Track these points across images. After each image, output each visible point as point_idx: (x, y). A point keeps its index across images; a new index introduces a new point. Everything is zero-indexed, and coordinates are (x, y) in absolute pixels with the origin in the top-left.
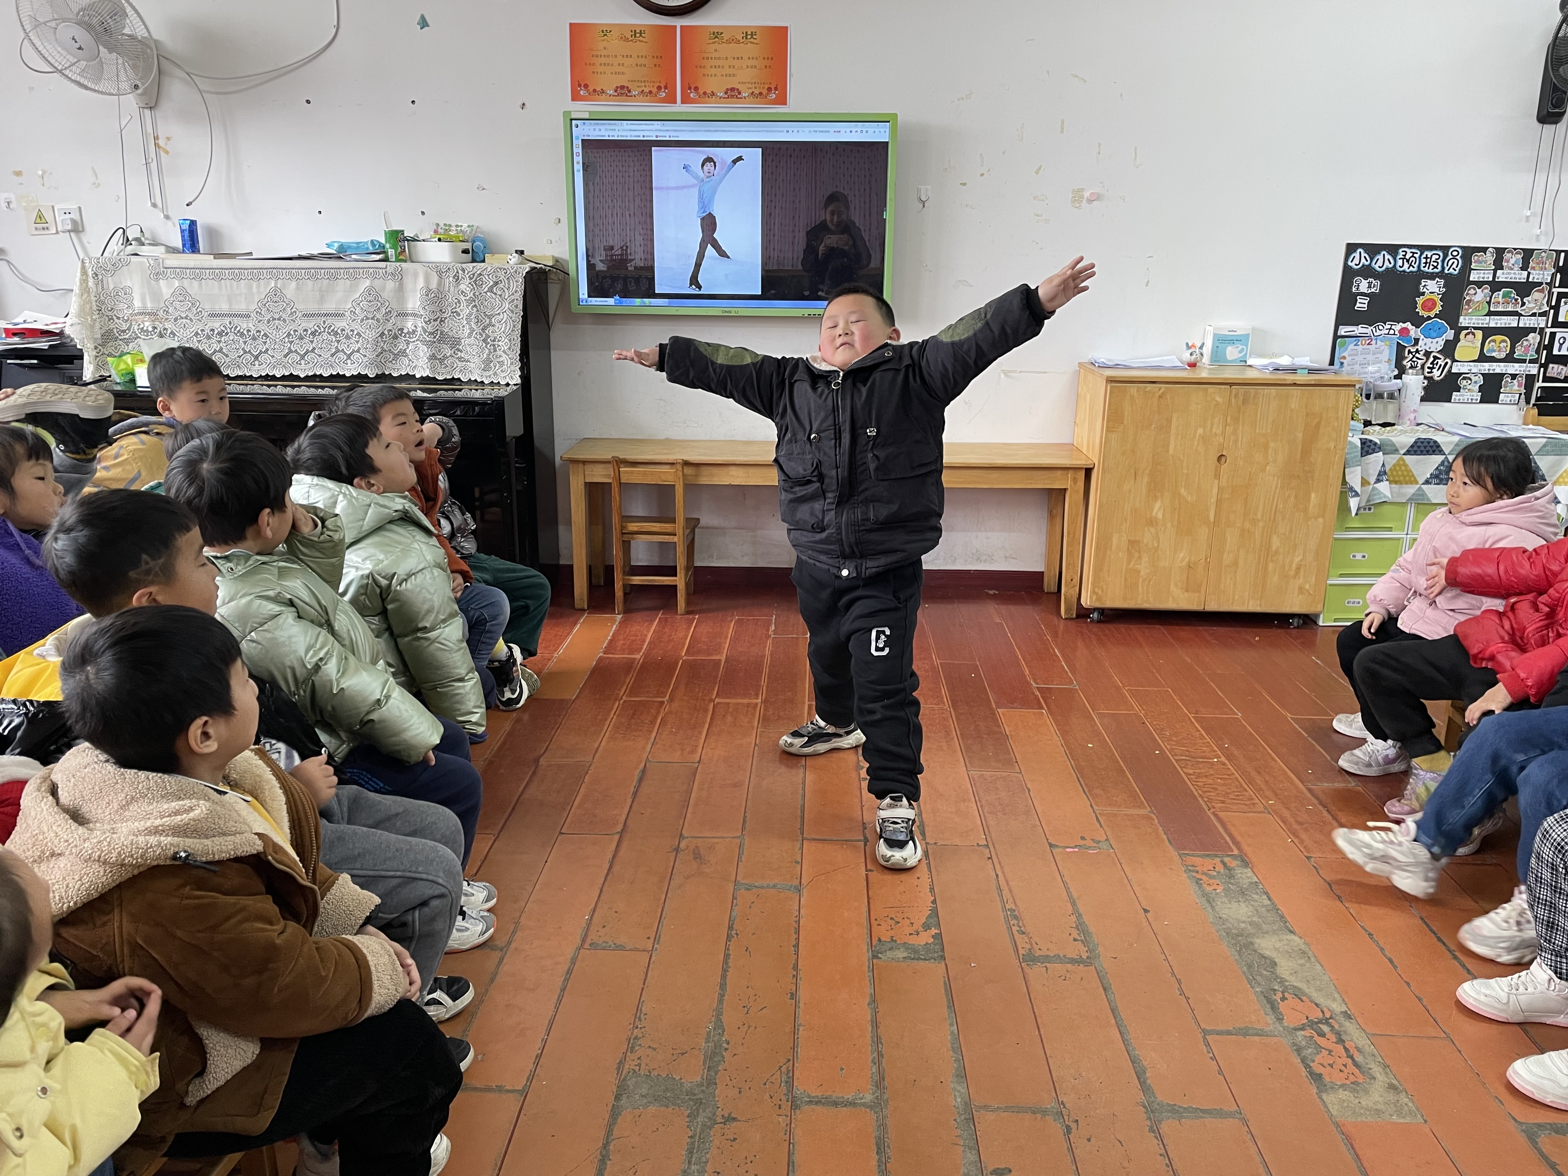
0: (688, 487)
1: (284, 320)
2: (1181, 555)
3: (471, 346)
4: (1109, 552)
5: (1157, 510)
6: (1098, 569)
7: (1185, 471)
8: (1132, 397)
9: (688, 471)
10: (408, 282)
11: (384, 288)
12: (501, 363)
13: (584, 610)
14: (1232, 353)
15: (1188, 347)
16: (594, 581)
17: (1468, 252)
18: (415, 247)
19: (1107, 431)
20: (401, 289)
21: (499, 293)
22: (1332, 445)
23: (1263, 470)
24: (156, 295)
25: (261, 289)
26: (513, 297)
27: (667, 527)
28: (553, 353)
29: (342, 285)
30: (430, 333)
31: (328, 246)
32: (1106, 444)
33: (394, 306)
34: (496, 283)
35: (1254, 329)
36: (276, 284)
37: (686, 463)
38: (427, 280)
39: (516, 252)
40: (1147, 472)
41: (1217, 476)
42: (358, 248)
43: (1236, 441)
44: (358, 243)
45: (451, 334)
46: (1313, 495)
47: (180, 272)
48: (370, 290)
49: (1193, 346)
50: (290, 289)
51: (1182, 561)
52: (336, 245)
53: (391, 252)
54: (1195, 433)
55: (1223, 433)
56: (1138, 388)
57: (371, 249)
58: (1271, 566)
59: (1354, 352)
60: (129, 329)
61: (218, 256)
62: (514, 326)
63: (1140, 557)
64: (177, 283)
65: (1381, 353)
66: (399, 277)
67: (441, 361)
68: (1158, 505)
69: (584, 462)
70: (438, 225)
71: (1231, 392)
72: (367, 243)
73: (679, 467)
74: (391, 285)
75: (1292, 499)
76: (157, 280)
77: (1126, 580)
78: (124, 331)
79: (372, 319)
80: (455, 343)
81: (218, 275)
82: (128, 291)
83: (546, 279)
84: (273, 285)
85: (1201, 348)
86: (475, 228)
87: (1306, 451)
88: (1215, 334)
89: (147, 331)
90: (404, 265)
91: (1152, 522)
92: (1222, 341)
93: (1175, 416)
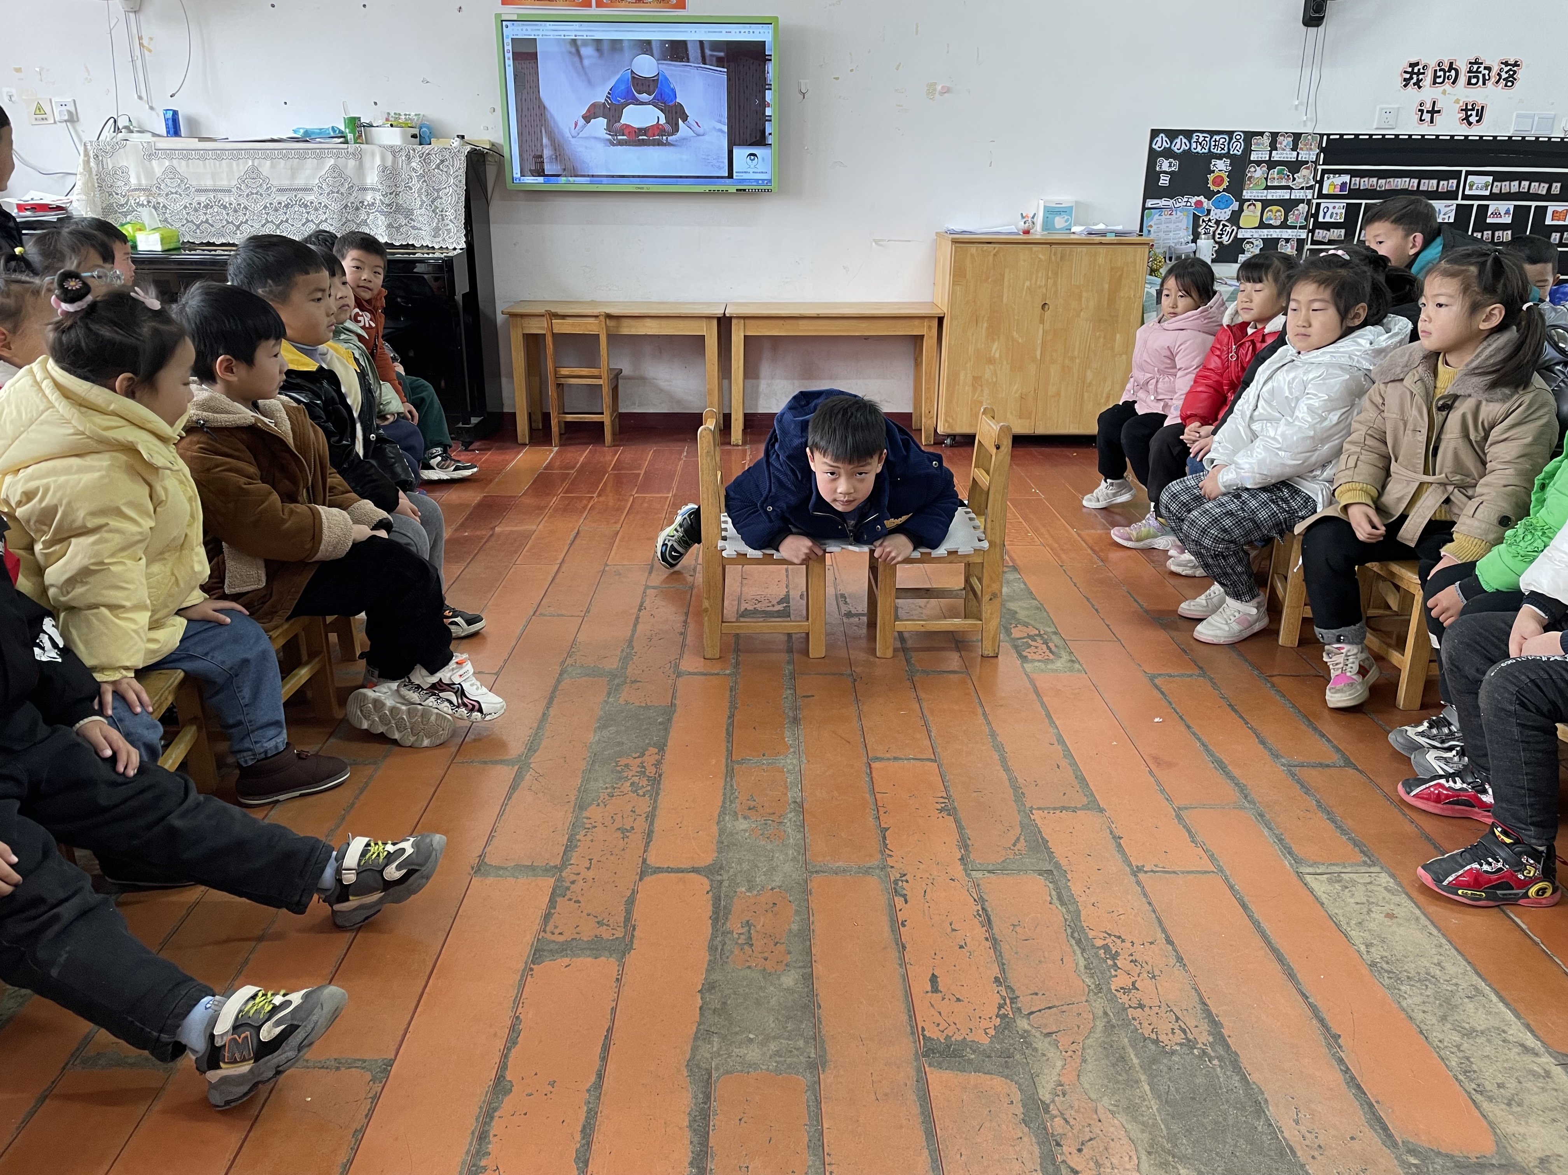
0: (609, 336)
1: (261, 195)
2: (1015, 387)
3: (421, 215)
4: (957, 387)
5: (996, 350)
6: (949, 401)
7: (1016, 318)
8: (972, 255)
9: (611, 323)
10: (367, 160)
11: (346, 166)
12: (449, 231)
13: (526, 445)
14: (1059, 222)
15: (1023, 217)
16: (533, 425)
17: (1249, 136)
18: (370, 131)
19: (953, 284)
20: (361, 166)
21: (445, 170)
22: (1132, 294)
23: (1078, 316)
24: (149, 173)
25: (241, 167)
26: (457, 173)
27: (594, 371)
28: (491, 225)
29: (310, 163)
30: (388, 205)
31: (295, 131)
32: (953, 295)
33: (356, 181)
34: (442, 161)
35: (1076, 202)
36: (253, 163)
37: (609, 316)
38: (383, 158)
39: (458, 136)
40: (986, 318)
41: (1042, 321)
42: (322, 134)
43: (1056, 292)
44: (321, 129)
45: (405, 206)
46: (1118, 336)
47: (170, 153)
48: (334, 168)
49: (1027, 216)
50: (266, 167)
51: (1016, 393)
52: (302, 131)
53: (350, 136)
54: (1024, 285)
55: (1046, 285)
56: (977, 248)
57: (332, 134)
58: (1086, 395)
59: (1158, 222)
60: (126, 203)
61: (202, 139)
62: (459, 198)
63: (982, 390)
64: (167, 163)
65: (1180, 222)
66: (359, 157)
67: (398, 229)
68: (995, 346)
69: (522, 316)
70: (389, 114)
71: (1051, 251)
72: (328, 129)
73: (602, 319)
74: (352, 163)
75: (1102, 340)
76: (150, 160)
77: (971, 409)
78: (122, 205)
79: (337, 192)
80: (409, 214)
81: (202, 155)
82: (125, 171)
83: (484, 161)
84: (250, 163)
85: (1033, 217)
86: (421, 116)
87: (1112, 301)
88: (1045, 207)
89: (143, 205)
90: (362, 146)
91: (990, 361)
92: (1051, 212)
93: (1007, 271)
